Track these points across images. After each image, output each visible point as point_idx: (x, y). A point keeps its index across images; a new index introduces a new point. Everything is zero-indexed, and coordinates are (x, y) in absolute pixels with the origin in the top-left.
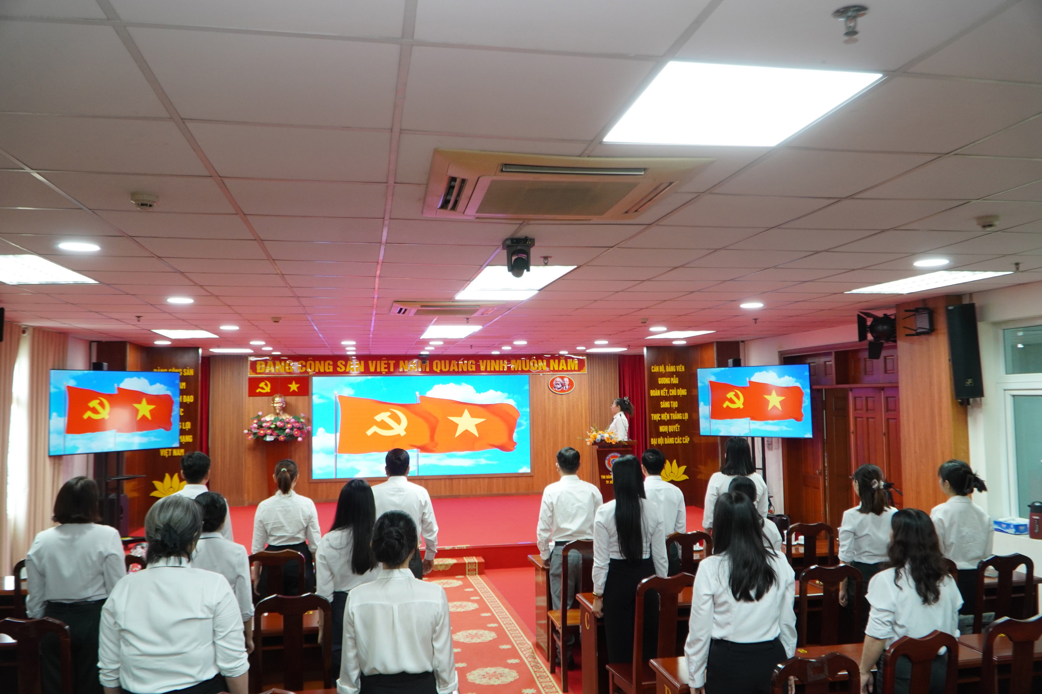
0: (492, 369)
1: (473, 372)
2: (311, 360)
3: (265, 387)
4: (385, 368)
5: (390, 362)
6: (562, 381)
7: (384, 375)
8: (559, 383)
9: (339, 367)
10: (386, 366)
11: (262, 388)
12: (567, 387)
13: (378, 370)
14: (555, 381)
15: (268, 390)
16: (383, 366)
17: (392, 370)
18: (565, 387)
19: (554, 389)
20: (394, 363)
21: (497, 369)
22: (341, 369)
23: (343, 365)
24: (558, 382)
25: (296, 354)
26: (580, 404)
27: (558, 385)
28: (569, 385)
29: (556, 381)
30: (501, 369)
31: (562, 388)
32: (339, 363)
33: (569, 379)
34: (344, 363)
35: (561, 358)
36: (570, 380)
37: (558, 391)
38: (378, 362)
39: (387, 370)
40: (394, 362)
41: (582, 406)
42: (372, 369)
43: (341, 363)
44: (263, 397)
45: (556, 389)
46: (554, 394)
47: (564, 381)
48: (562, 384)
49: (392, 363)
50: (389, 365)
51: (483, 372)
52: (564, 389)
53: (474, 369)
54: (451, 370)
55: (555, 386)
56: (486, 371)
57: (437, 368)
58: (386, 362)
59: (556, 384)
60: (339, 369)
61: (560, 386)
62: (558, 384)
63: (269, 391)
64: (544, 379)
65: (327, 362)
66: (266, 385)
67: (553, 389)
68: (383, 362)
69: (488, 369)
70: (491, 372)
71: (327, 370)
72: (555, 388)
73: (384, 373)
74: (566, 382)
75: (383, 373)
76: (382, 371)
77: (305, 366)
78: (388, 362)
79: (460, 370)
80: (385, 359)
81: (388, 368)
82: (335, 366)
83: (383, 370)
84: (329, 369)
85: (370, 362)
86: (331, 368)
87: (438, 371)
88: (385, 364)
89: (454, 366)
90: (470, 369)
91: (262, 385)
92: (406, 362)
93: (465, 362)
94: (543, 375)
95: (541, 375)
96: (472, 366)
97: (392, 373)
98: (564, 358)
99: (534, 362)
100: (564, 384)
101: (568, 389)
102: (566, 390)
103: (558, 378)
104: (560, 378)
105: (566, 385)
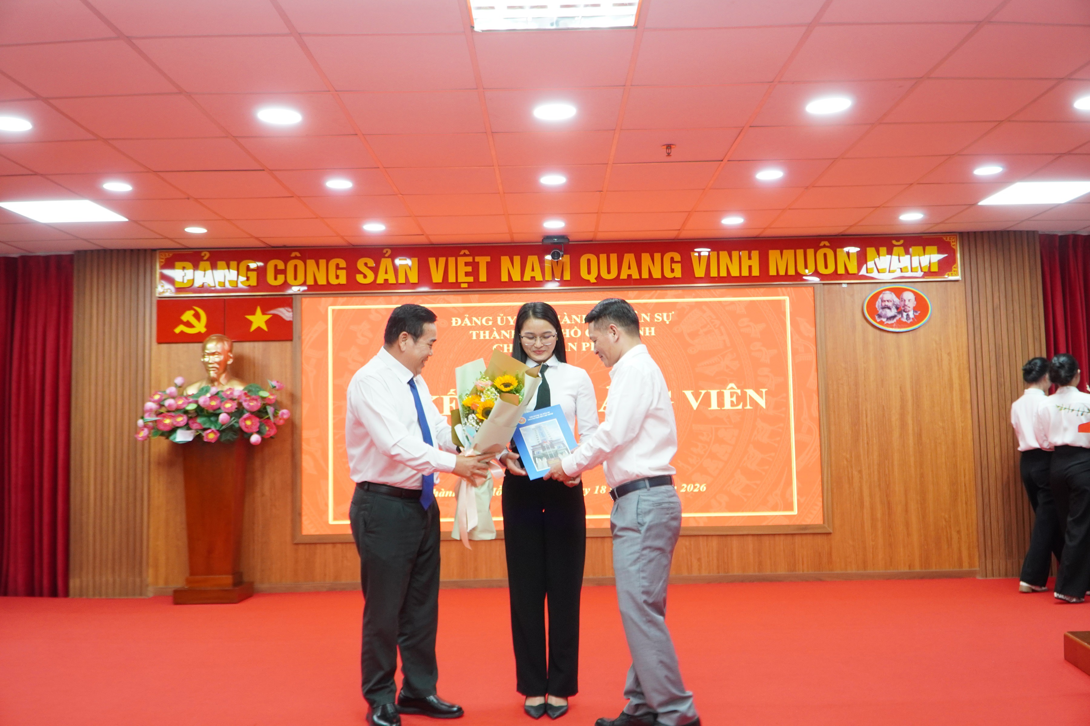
0: (723, 273)
1: (674, 280)
2: (296, 258)
3: (193, 321)
4: (467, 274)
5: (477, 259)
6: (897, 300)
7: (465, 292)
8: (890, 304)
9: (361, 273)
10: (469, 269)
11: (189, 325)
12: (911, 315)
13: (452, 279)
14: (879, 300)
15: (200, 327)
16: (463, 270)
17: (483, 278)
18: (905, 314)
19: (878, 320)
20: (487, 263)
21: (735, 272)
22: (365, 277)
23: (371, 268)
24: (887, 303)
25: (262, 245)
26: (945, 356)
27: (888, 311)
28: (915, 310)
29: (883, 301)
30: (745, 273)
31: (899, 316)
32: (360, 265)
33: (915, 293)
34: (371, 263)
35: (894, 242)
36: (918, 298)
37: (887, 325)
38: (452, 260)
39: (471, 279)
40: (488, 259)
41: (950, 360)
42: (437, 277)
43: (366, 264)
44: (191, 345)
45: (884, 320)
46: (878, 332)
47: (903, 300)
48: (897, 308)
49: (483, 261)
50: (475, 266)
51: (700, 280)
52: (904, 319)
53: (678, 274)
54: (624, 276)
55: (880, 311)
56: (708, 278)
57: (589, 272)
58: (470, 259)
59: (883, 308)
60: (360, 278)
61: (893, 312)
62: (889, 308)
63: (203, 330)
64: (852, 296)
65: (333, 263)
66: (197, 316)
67: (875, 321)
68: (462, 260)
69: (714, 273)
70: (719, 279)
71: (333, 281)
72: (880, 316)
73: (466, 285)
74: (907, 303)
75: (463, 285)
76: (459, 281)
77: (284, 272)
78: (474, 259)
79: (645, 275)
80: (467, 252)
81: (475, 273)
82: (352, 271)
83: (462, 278)
84: (337, 277)
85: (432, 261)
86: (343, 274)
87: (593, 280)
88: (467, 264)
89: (629, 268)
90: (668, 275)
91: (188, 316)
92: (517, 259)
93: (657, 256)
94: (850, 285)
95: (844, 286)
96: (674, 266)
97: (483, 285)
98: (901, 242)
99: (825, 255)
100: (903, 307)
101: (913, 318)
102: (909, 322)
103: (888, 292)
104: (893, 293)
105: (908, 309)
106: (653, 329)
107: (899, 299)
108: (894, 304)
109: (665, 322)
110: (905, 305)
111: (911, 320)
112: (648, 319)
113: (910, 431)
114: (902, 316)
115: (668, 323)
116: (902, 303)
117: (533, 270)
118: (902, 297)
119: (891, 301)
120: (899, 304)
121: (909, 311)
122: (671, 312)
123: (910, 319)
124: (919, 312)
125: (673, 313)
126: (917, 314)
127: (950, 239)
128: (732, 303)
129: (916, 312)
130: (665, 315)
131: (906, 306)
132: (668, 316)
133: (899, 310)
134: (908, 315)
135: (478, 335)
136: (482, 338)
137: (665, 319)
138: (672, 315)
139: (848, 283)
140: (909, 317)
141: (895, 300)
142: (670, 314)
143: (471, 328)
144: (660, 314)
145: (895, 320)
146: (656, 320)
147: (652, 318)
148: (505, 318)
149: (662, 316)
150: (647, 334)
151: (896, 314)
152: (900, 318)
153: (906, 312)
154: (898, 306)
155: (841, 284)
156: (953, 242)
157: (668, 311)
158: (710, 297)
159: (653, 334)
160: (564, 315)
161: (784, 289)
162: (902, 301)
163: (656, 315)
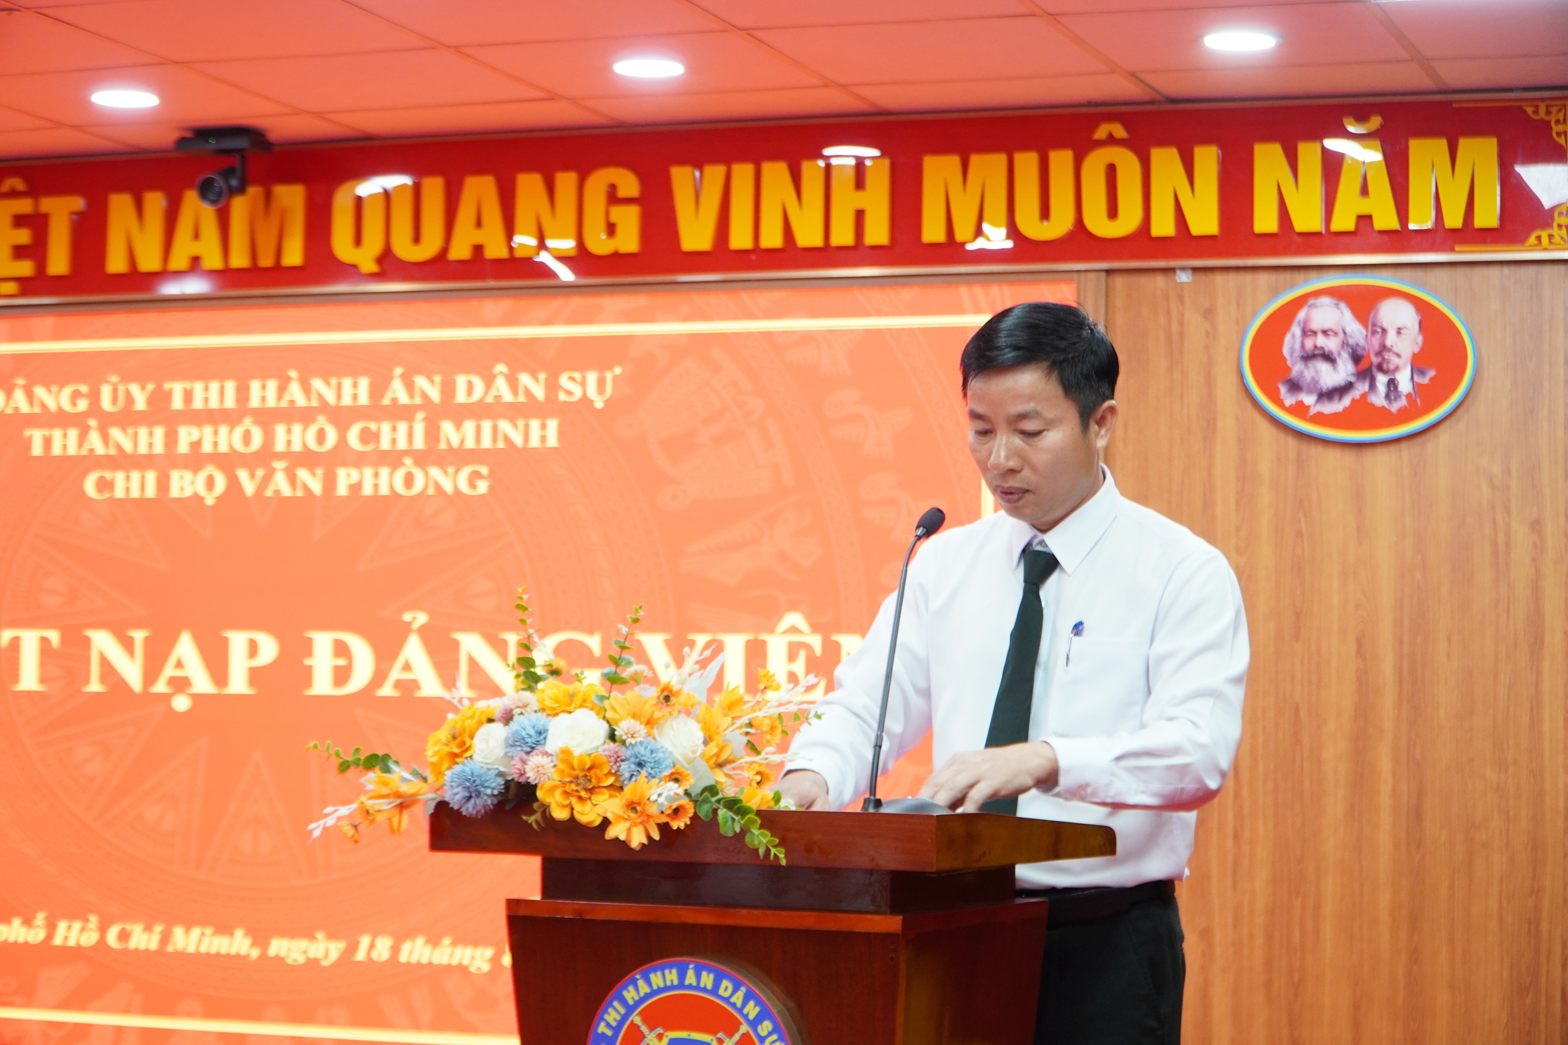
0: (772, 238)
4: (18, 254)
5: (48, 204)
6: (1356, 330)
8: (1331, 344)
10: (23, 236)
12: (1405, 384)
14: (1296, 330)
16: (7, 238)
17: (59, 262)
18: (1382, 380)
19: (1289, 401)
20: (73, 215)
21: (810, 233)
24: (1321, 341)
26: (1521, 533)
27: (1323, 367)
28: (1418, 365)
29: (1306, 332)
30: (843, 236)
31: (1362, 388)
33: (1420, 305)
36: (1431, 321)
37: (1320, 419)
39: (25, 268)
40: (78, 203)
41: (1539, 547)
45: (1309, 399)
46: (1291, 442)
47: (1376, 330)
48: (1356, 358)
49: (62, 210)
50: (39, 226)
51: (699, 260)
52: (1379, 399)
53: (629, 240)
54: (460, 251)
55: (1297, 368)
56: (724, 253)
57: (358, 241)
58: (25, 206)
59: (1308, 357)
61: (1344, 371)
62: (1329, 358)
64: (1209, 314)
67: (1280, 403)
69: (742, 238)
70: (761, 258)
72: (1295, 386)
73: (13, 287)
74: (1391, 339)
75: (8, 290)
78: (36, 205)
80: (20, 185)
81: (38, 248)
87: (369, 266)
88: (17, 221)
89: (479, 224)
92: (155, 202)
93: (566, 181)
94: (1202, 278)
95: (1184, 277)
96: (619, 214)
97: (57, 285)
98: (1376, 122)
99: (1111, 171)
100: (1379, 354)
101: (1409, 396)
102: (1394, 407)
103: (1326, 300)
104: (1343, 306)
105: (1395, 360)
106: (553, 424)
107: (1366, 326)
108: (1344, 344)
109: (591, 402)
110: (1383, 348)
111: (1403, 402)
112: (539, 392)
113: (1385, 800)
114: (1373, 386)
115: (599, 404)
116: (1376, 341)
117: (196, 236)
118: (1375, 317)
119: (1336, 334)
120: (1362, 342)
121: (1397, 369)
122: (611, 368)
123: (1398, 396)
124: (1432, 373)
125: (618, 370)
126: (1425, 380)
127: (1548, 113)
128: (808, 338)
129: (1422, 373)
130: (592, 377)
131: (1389, 350)
132: (601, 382)
133: (1363, 365)
134: (1392, 384)
135: (47, 442)
136: (57, 451)
137: (592, 393)
138: (615, 378)
139: (1195, 270)
140: (1396, 387)
141: (1348, 330)
142: (609, 375)
143: (31, 421)
144: (577, 376)
145: (1346, 401)
146: (562, 397)
147: (552, 387)
148: (121, 388)
149: (583, 384)
150: (535, 442)
151: (1352, 379)
152: (1364, 396)
153: (1385, 372)
154: (1360, 352)
155: (1172, 270)
156: (1558, 122)
157: (602, 367)
158: (736, 318)
159: (552, 441)
160: (289, 379)
161: (978, 290)
162: (1374, 332)
163: (564, 380)
